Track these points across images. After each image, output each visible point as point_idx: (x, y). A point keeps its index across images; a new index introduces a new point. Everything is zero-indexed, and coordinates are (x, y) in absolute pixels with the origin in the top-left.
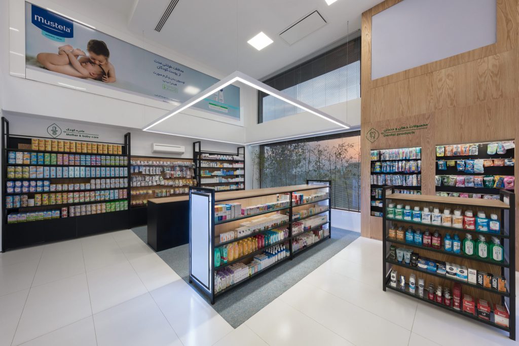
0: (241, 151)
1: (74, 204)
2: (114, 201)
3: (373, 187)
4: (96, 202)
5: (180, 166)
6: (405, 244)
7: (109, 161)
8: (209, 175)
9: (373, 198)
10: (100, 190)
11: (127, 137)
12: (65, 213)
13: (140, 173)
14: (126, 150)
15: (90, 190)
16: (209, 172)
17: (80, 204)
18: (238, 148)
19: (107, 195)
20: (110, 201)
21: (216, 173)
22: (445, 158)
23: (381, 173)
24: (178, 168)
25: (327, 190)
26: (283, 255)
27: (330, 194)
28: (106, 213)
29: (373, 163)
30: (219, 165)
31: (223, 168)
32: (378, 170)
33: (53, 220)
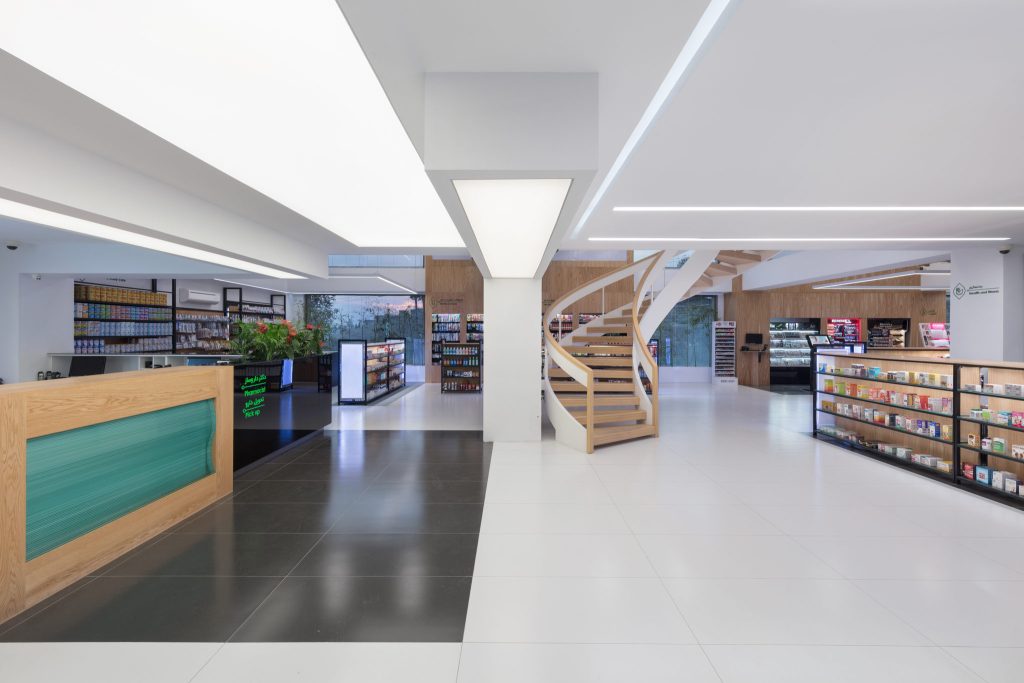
0: (278, 301)
3: (434, 343)
6: (450, 367)
7: (156, 314)
9: (433, 352)
18: (272, 296)
22: (471, 322)
23: (438, 332)
25: (403, 346)
26: (385, 390)
27: (405, 349)
29: (433, 324)
32: (436, 329)
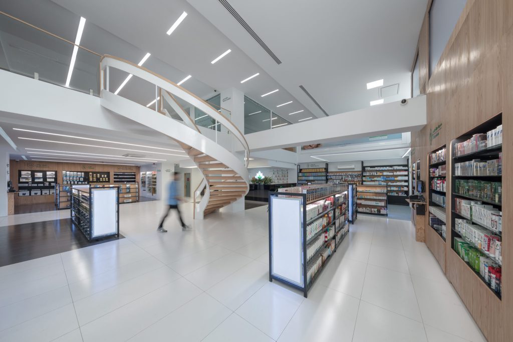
5: (350, 175)
7: (320, 174)
8: (369, 180)
11: (327, 164)
13: (331, 179)
14: (326, 169)
16: (370, 178)
21: (375, 179)
24: (350, 176)
30: (379, 174)
31: (383, 176)
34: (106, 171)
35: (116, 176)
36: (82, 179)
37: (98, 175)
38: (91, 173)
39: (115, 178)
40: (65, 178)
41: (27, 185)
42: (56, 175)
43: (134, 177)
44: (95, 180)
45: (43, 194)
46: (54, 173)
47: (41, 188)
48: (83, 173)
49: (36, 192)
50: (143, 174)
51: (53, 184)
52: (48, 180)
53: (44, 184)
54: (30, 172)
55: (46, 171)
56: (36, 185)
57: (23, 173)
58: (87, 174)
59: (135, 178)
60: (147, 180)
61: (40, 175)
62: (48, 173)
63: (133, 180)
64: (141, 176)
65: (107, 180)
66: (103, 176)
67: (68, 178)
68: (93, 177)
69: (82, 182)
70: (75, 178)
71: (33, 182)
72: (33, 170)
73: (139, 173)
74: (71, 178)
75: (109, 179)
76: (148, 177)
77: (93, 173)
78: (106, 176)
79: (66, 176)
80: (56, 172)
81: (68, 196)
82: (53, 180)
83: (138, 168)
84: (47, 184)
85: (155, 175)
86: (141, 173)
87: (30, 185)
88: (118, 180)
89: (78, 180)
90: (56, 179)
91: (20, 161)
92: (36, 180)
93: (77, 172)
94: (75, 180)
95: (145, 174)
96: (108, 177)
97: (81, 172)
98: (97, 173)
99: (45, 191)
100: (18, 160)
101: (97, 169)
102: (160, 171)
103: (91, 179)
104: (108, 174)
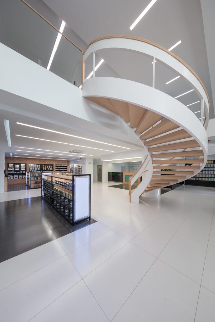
1: (198, 177)
2: (210, 178)
4: (204, 177)
10: (206, 174)
12: (196, 179)
15: (203, 174)
17: (200, 177)
19: (208, 176)
20: (208, 178)
28: (207, 181)
33: (194, 180)
34: (52, 164)
35: (57, 167)
36: (39, 169)
37: (47, 166)
38: (43, 165)
39: (56, 168)
40: (30, 168)
41: (11, 172)
42: (26, 166)
43: (66, 167)
44: (46, 170)
45: (20, 178)
46: (25, 165)
47: (19, 174)
48: (39, 165)
49: (16, 177)
50: (71, 166)
51: (24, 172)
52: (22, 169)
53: (20, 172)
54: (13, 164)
55: (21, 164)
56: (16, 172)
57: (10, 165)
58: (41, 165)
59: (67, 169)
60: (74, 170)
61: (17, 166)
62: (22, 165)
63: (66, 170)
64: (70, 167)
65: (52, 170)
66: (50, 167)
67: (32, 168)
68: (45, 168)
69: (39, 171)
70: (35, 168)
71: (15, 171)
72: (15, 163)
73: (69, 165)
74: (34, 168)
75: (53, 169)
76: (75, 168)
77: (45, 165)
78: (51, 167)
79: (31, 167)
80: (26, 164)
81: (35, 180)
82: (24, 169)
83: (68, 162)
84: (21, 172)
85: (79, 166)
86: (70, 165)
87: (13, 173)
88: (58, 169)
89: (37, 170)
90: (26, 168)
91: (8, 157)
92: (16, 169)
93: (37, 164)
94: (35, 170)
95: (73, 166)
96: (53, 167)
97: (39, 164)
98: (46, 165)
99: (21, 176)
100: (7, 157)
101: (47, 163)
102: (85, 163)
103: (44, 169)
104: (52, 165)
